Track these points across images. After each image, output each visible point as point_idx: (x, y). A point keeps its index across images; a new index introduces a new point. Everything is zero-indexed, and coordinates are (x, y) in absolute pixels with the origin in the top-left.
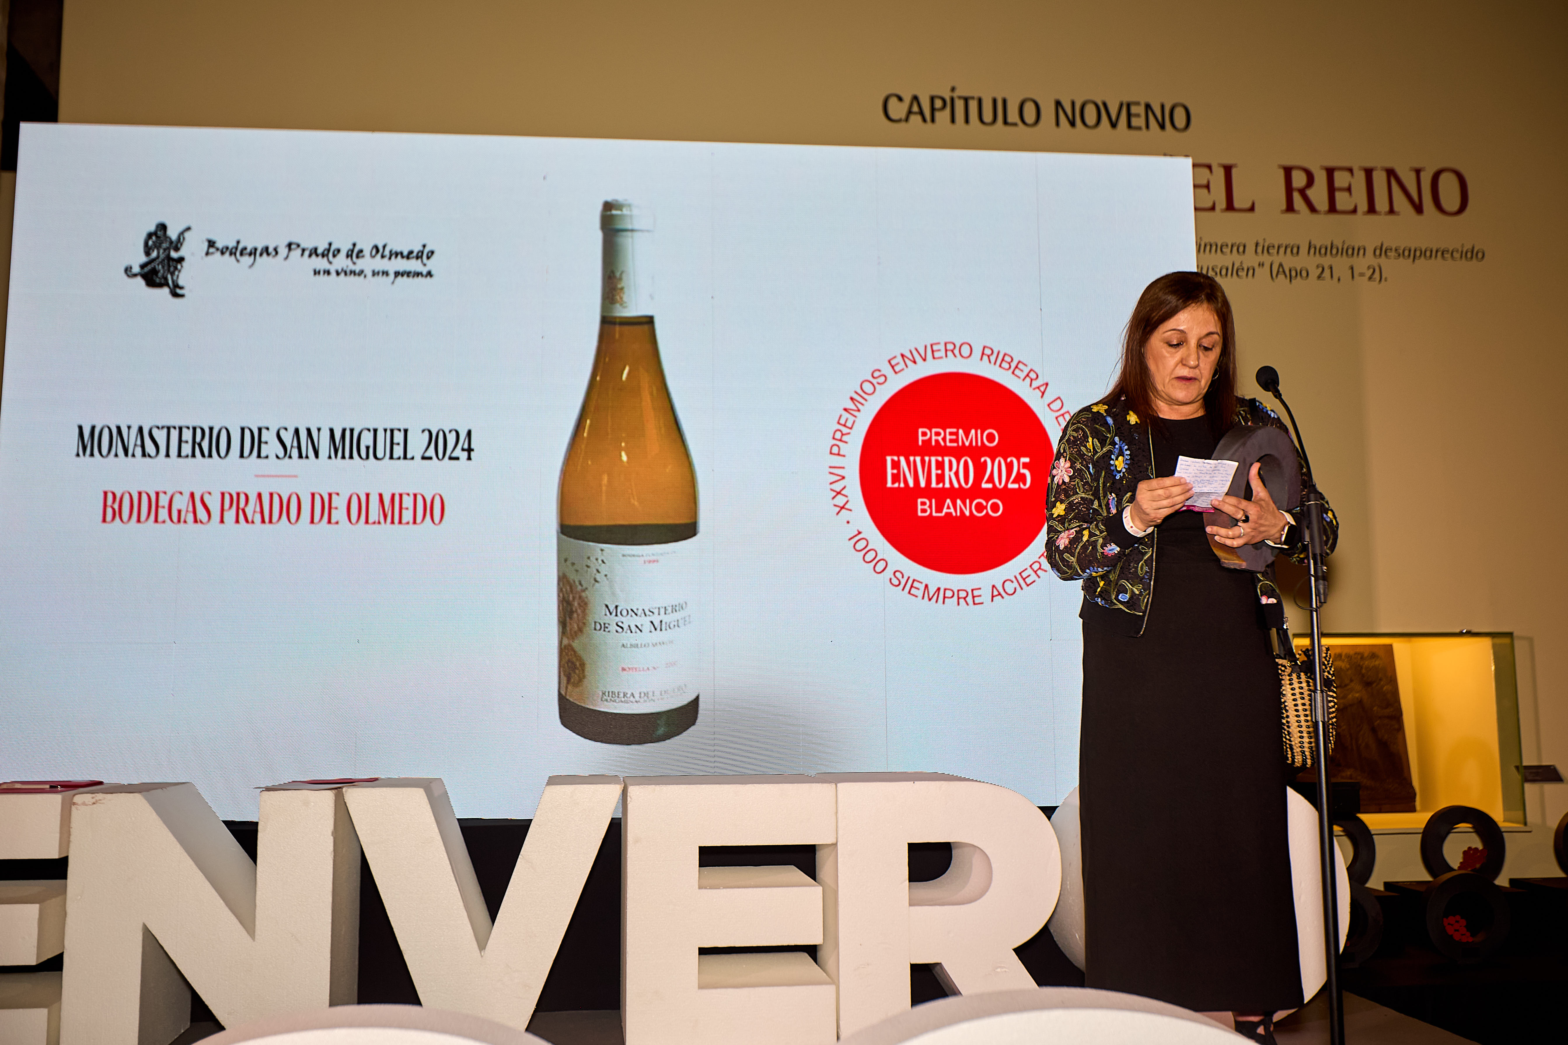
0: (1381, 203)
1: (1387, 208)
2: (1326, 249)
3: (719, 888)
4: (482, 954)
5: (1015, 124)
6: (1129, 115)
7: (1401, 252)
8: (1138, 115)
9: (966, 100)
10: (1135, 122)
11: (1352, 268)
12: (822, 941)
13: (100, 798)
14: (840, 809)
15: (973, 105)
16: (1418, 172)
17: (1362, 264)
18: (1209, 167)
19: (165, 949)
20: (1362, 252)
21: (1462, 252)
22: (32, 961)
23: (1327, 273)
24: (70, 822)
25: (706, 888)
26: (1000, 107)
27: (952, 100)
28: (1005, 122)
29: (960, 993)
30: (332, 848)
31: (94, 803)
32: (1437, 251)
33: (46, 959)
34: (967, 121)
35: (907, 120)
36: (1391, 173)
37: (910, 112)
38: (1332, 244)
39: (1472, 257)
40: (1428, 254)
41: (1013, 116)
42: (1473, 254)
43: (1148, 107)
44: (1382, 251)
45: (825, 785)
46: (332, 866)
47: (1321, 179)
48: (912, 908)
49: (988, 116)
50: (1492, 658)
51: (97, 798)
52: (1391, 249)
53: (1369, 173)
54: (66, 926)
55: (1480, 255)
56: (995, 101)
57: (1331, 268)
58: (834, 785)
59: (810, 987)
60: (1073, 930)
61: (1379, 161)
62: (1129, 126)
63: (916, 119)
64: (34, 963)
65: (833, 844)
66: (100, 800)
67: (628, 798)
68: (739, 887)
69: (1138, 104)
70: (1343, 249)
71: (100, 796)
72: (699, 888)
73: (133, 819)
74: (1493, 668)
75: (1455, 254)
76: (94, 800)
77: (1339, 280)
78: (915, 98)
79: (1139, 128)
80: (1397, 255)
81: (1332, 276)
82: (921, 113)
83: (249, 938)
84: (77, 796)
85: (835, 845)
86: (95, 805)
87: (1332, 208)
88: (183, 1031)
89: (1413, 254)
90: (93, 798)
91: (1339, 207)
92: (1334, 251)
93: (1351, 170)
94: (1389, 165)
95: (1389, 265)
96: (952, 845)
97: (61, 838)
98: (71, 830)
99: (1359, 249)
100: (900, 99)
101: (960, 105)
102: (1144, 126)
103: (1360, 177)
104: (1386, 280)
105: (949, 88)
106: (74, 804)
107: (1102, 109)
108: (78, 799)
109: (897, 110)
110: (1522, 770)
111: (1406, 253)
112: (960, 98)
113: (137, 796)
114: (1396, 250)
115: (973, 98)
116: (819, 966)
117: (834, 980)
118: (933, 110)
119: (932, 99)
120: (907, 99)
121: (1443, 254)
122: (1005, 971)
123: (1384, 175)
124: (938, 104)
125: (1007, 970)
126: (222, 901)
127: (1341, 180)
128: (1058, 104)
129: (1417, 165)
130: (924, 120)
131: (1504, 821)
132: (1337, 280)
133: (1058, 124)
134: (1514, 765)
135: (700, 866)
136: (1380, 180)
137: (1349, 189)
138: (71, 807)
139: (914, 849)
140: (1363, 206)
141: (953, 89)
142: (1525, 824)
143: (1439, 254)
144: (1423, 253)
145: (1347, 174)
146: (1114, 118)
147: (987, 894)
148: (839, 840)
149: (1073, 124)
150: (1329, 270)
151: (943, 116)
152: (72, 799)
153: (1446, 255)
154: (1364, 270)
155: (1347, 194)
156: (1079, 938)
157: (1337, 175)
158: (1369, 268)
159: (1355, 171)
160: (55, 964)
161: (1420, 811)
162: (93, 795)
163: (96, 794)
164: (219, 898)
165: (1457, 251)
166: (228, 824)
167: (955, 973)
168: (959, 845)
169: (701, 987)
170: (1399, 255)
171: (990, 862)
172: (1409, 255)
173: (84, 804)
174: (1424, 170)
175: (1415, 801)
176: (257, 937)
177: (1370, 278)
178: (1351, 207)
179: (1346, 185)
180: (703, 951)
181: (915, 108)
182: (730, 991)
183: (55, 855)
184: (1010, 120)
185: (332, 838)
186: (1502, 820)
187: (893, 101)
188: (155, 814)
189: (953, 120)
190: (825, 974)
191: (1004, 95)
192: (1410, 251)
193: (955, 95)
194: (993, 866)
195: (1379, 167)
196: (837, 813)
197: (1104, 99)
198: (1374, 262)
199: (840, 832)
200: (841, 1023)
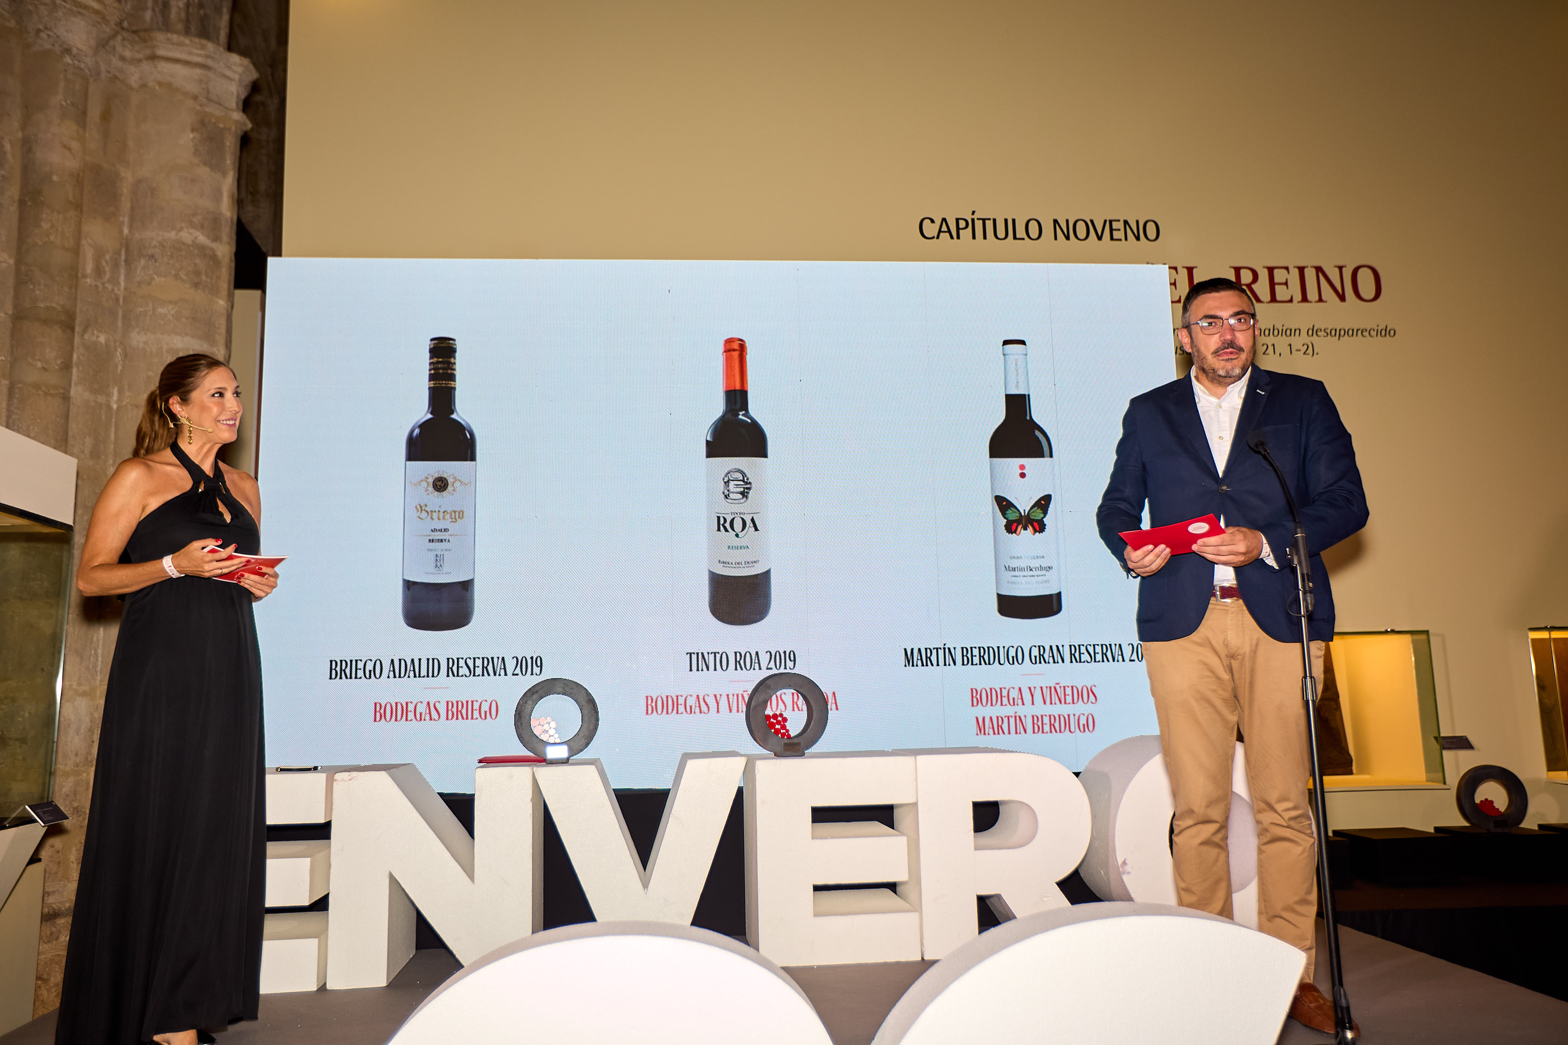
0: (1312, 294)
1: (1317, 299)
2: (1269, 330)
3: (827, 838)
4: (646, 891)
5: (1023, 239)
6: (1111, 230)
7: (1329, 332)
8: (1119, 230)
9: (984, 220)
10: (1116, 235)
11: (1290, 345)
12: (908, 878)
13: (355, 775)
14: (918, 776)
15: (989, 224)
16: (1340, 268)
17: (1298, 342)
18: (1175, 269)
19: (407, 891)
20: (1298, 331)
21: (1377, 330)
22: (306, 903)
23: (1271, 348)
24: (332, 795)
25: (817, 839)
26: (1011, 226)
27: (973, 220)
28: (1015, 238)
29: (1015, 917)
30: (531, 811)
31: (350, 780)
32: (1357, 330)
33: (314, 901)
34: (985, 238)
35: (938, 238)
36: (1319, 270)
37: (940, 231)
38: (1274, 326)
39: (1385, 335)
40: (1350, 332)
41: (1021, 233)
42: (1387, 332)
43: (1126, 222)
44: (1313, 331)
45: (907, 758)
46: (532, 825)
47: (1263, 275)
48: (977, 852)
49: (1001, 233)
50: (1412, 651)
51: (353, 776)
52: (1321, 330)
53: (1301, 270)
54: (331, 874)
55: (1392, 333)
56: (1006, 220)
57: (1274, 345)
58: (913, 758)
59: (900, 914)
60: (1099, 868)
61: (1309, 261)
62: (1112, 238)
63: (945, 236)
64: (307, 904)
65: (914, 803)
66: (355, 777)
67: (756, 769)
68: (842, 837)
69: (1119, 221)
70: (1282, 330)
71: (354, 774)
72: (813, 838)
73: (380, 791)
74: (1413, 659)
75: (1372, 331)
76: (350, 777)
77: (1280, 354)
78: (944, 220)
79: (1120, 240)
80: (1326, 334)
81: (1274, 353)
82: (949, 231)
83: (470, 881)
84: (337, 774)
85: (915, 805)
86: (350, 781)
87: (1273, 299)
88: (412, 956)
89: (1339, 333)
90: (349, 775)
91: (1278, 298)
92: (1276, 332)
93: (1287, 268)
94: (1317, 264)
95: (1319, 342)
96: (999, 803)
97: (326, 807)
98: (333, 800)
99: (1295, 330)
100: (932, 221)
101: (979, 225)
102: (1123, 239)
103: (1295, 273)
104: (1317, 354)
105: (971, 212)
106: (335, 780)
107: (1090, 225)
108: (338, 776)
109: (930, 229)
110: (1440, 740)
111: (1333, 332)
112: (978, 219)
113: (383, 775)
114: (1324, 330)
115: (990, 219)
116: (901, 898)
117: (917, 908)
118: (958, 229)
119: (957, 220)
120: (938, 222)
121: (1362, 332)
122: (1050, 900)
123: (1314, 270)
124: (962, 224)
125: (1051, 899)
126: (449, 853)
127: (1279, 276)
128: (1056, 222)
129: (1341, 264)
130: (952, 237)
131: (1427, 781)
132: (1279, 355)
133: (1056, 238)
134: (1433, 736)
135: (812, 823)
136: (1310, 274)
137: (1286, 284)
138: (333, 783)
139: (977, 806)
140: (1298, 296)
141: (973, 213)
142: (1445, 783)
143: (1360, 332)
144: (1346, 332)
145: (1285, 271)
146: (1100, 234)
147: (1034, 840)
148: (919, 800)
149: (1068, 238)
150: (1272, 347)
151: (966, 234)
152: (334, 777)
153: (1364, 333)
154: (1300, 347)
155: (1285, 287)
156: (1104, 873)
157: (1276, 271)
158: (1303, 345)
159: (1291, 269)
160: (321, 905)
161: (1357, 774)
162: (350, 773)
163: (352, 772)
164: (446, 851)
165: (1374, 330)
166: (441, 795)
167: (1012, 902)
168: (1005, 802)
169: (816, 914)
170: (1328, 334)
171: (1036, 815)
172: (1335, 335)
173: (343, 780)
174: (1345, 267)
175: (1352, 766)
176: (476, 881)
177: (1304, 353)
178: (1289, 298)
179: (1284, 281)
180: (817, 888)
181: (944, 228)
182: (838, 918)
183: (322, 820)
184: (1018, 236)
185: (531, 803)
186: (1425, 780)
187: (927, 223)
188: (396, 786)
189: (974, 237)
190: (908, 904)
191: (1014, 217)
192: (1336, 330)
193: (975, 217)
194: (1039, 818)
195: (1309, 266)
196: (916, 779)
197: (1091, 218)
198: (1308, 340)
199: (920, 794)
200: (925, 941)
